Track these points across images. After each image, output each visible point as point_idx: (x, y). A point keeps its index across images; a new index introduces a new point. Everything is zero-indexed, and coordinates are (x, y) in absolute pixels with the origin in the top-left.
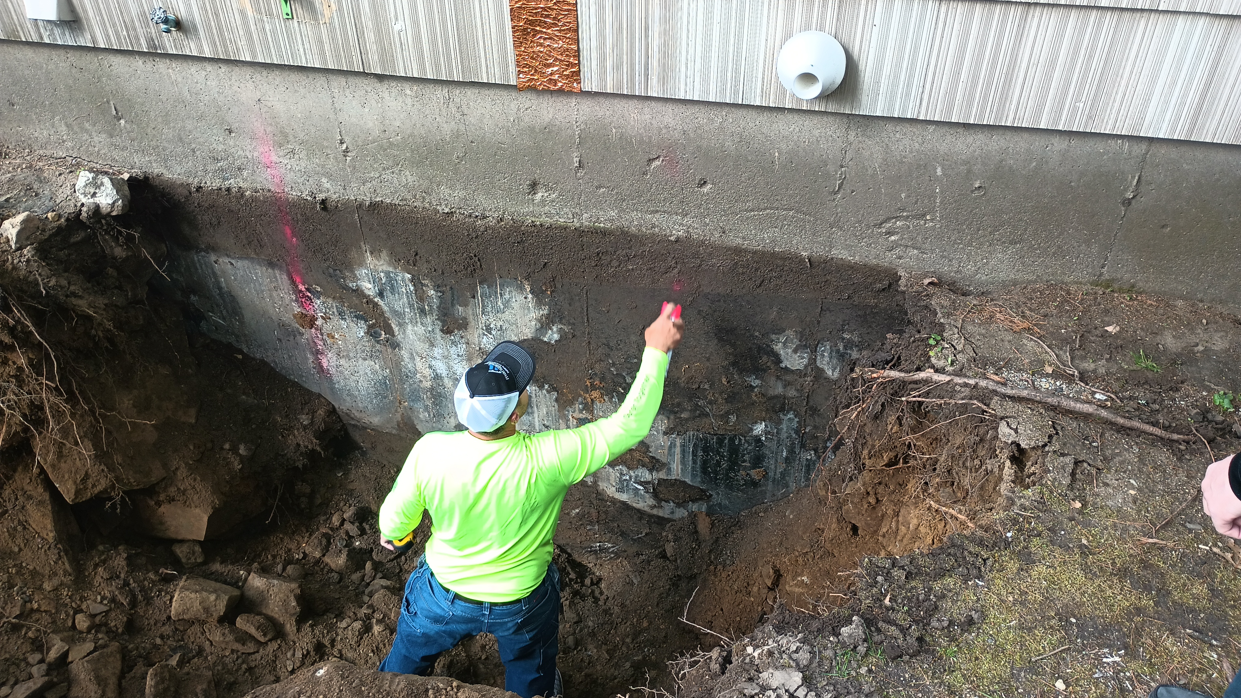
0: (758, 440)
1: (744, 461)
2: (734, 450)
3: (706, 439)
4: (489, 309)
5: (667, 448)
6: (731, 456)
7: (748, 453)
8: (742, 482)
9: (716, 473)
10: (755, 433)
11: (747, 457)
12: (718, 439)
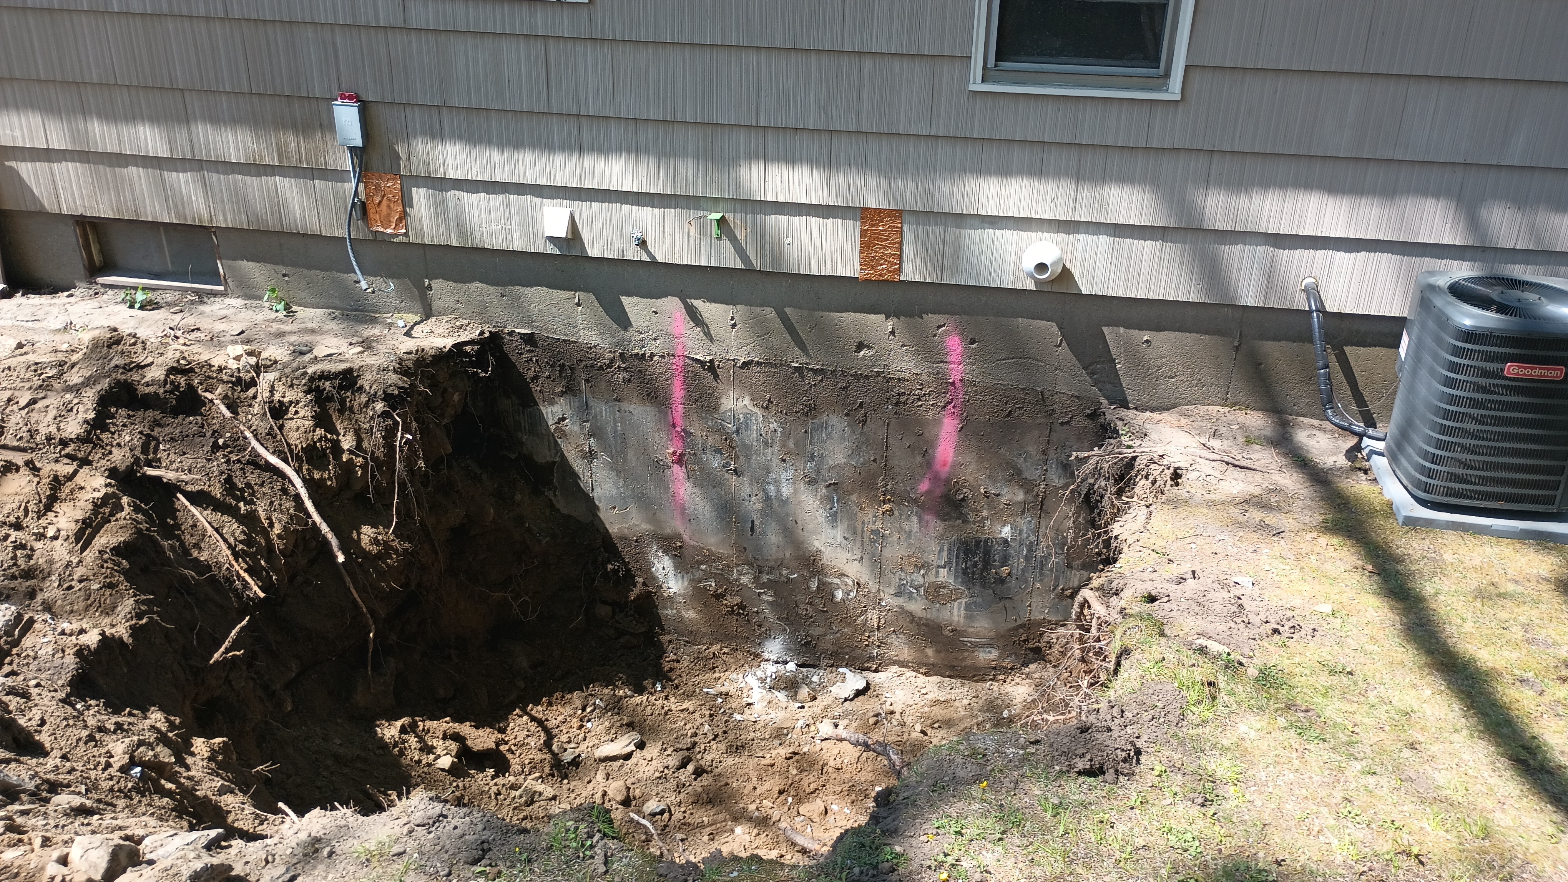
0: (1005, 541)
1: (995, 561)
2: (987, 552)
3: (966, 542)
4: (816, 440)
5: (937, 553)
6: (985, 555)
7: (998, 553)
8: (993, 580)
9: (973, 573)
10: (1003, 535)
11: (997, 557)
12: (976, 541)
